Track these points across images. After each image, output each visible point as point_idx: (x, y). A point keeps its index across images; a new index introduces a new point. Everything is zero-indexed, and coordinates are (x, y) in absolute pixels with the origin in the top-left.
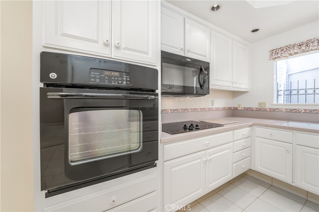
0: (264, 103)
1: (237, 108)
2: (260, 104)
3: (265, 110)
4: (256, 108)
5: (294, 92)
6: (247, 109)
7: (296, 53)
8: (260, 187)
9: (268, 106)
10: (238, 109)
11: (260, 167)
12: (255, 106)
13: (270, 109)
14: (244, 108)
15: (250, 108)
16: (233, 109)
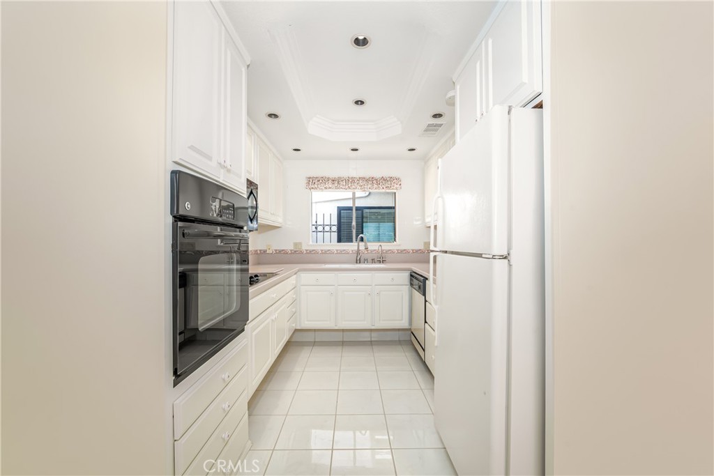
0: (300, 243)
1: (265, 251)
2: (296, 244)
3: (301, 253)
4: (291, 251)
5: (320, 228)
6: (280, 251)
7: (330, 188)
8: (305, 347)
9: (304, 248)
10: (268, 252)
11: (306, 322)
12: (289, 247)
13: (307, 250)
14: (276, 250)
15: (283, 250)
16: (259, 252)
